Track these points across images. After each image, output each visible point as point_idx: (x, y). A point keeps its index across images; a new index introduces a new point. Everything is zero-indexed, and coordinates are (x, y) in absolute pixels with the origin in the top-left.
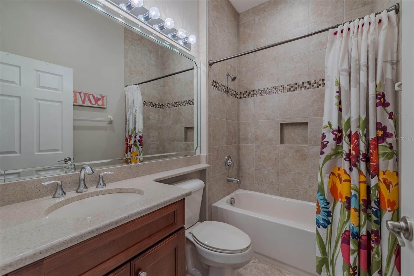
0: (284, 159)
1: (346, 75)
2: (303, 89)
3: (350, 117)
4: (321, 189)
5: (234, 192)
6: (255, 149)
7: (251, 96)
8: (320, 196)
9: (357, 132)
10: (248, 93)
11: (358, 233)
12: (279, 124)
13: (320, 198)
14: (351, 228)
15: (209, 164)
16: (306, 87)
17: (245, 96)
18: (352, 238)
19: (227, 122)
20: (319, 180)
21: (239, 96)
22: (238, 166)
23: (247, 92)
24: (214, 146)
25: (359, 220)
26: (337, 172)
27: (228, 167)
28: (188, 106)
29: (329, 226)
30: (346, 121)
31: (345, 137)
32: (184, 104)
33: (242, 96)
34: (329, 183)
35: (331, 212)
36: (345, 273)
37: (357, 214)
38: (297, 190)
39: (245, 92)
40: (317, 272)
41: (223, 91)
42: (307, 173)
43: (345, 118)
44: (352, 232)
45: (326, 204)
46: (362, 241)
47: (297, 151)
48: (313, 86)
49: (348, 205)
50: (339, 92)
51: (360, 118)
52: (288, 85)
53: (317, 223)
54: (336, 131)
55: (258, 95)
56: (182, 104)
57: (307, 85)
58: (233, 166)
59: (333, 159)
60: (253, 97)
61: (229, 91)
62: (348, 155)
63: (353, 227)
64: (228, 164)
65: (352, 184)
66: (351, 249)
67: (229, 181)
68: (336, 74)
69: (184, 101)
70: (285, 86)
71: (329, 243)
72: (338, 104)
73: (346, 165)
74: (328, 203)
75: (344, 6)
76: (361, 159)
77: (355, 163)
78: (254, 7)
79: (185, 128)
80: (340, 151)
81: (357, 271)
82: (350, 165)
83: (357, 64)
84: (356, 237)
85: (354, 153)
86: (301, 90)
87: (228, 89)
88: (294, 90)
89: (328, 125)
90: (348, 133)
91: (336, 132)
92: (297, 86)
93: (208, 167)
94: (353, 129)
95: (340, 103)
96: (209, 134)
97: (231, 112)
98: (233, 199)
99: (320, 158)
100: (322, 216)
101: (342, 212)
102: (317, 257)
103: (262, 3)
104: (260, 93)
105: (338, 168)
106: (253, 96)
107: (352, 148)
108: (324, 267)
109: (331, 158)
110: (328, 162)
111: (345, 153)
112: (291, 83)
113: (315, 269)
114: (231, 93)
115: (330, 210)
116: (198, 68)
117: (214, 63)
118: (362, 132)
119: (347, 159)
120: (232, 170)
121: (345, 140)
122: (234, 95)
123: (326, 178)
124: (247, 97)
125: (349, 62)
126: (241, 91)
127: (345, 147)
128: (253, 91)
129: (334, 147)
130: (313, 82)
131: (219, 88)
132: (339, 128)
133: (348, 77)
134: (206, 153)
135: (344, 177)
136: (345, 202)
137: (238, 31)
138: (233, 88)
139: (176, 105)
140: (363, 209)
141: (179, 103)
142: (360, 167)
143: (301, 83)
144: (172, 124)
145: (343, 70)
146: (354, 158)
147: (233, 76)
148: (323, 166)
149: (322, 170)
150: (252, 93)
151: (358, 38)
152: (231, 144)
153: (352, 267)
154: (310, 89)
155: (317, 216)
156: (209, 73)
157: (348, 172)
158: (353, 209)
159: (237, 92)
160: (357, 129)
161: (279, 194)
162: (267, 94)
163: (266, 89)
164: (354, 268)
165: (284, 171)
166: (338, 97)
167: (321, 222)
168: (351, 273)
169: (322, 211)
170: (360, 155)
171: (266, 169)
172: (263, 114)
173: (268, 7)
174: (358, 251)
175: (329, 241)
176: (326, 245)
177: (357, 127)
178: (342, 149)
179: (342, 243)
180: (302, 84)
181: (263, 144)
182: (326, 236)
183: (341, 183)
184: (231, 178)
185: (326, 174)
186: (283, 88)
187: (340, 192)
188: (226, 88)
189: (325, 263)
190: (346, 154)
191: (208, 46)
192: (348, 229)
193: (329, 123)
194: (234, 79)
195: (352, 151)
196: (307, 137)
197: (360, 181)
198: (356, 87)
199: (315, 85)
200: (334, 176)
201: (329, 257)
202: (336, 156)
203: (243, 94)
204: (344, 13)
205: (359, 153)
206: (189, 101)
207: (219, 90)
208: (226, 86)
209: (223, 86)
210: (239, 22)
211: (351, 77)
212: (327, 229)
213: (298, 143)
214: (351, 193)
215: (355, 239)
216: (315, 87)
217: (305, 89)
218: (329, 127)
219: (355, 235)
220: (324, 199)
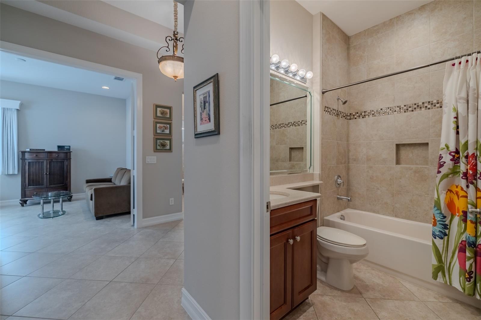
0: (401, 180)
1: (464, 103)
2: (423, 109)
3: (468, 140)
4: (437, 205)
5: (344, 210)
6: (367, 169)
7: (363, 117)
8: (436, 210)
9: (474, 154)
10: (359, 114)
11: (475, 243)
12: (395, 145)
13: (436, 212)
14: (467, 238)
15: (322, 181)
16: (426, 107)
17: (356, 117)
18: (468, 247)
19: (338, 143)
20: (436, 196)
21: (349, 118)
22: (347, 186)
23: (357, 113)
24: (326, 165)
25: (476, 232)
26: (454, 189)
27: (337, 185)
28: (293, 127)
29: (446, 238)
30: (463, 144)
31: (462, 158)
32: (289, 126)
33: (352, 117)
34: (446, 198)
35: (448, 226)
36: (461, 278)
37: (474, 225)
38: (415, 211)
39: (355, 113)
40: (432, 278)
41: (334, 115)
42: (428, 194)
43: (462, 141)
44: (468, 241)
45: (443, 218)
46: (478, 249)
47: (416, 172)
48: (435, 106)
49: (465, 218)
50: (456, 118)
51: (478, 142)
52: (405, 106)
53: (433, 235)
54: (454, 152)
55: (371, 116)
56: (287, 126)
57: (429, 104)
58: (343, 185)
59: (450, 177)
60: (364, 119)
61: (339, 114)
62: (465, 174)
63: (469, 237)
64: (339, 183)
65: (469, 200)
66: (466, 256)
67: (338, 199)
68: (453, 102)
69: (289, 123)
70: (403, 106)
71: (445, 253)
72: (456, 128)
73: (463, 183)
74: (445, 217)
75: (474, 22)
76: (479, 178)
77: (472, 181)
78: (367, 30)
79: (290, 148)
80: (458, 170)
81: (473, 275)
82: (468, 183)
83: (475, 93)
84: (472, 246)
85: (471, 172)
86: (421, 110)
87: (339, 112)
88: (412, 111)
89: (445, 147)
90: (465, 154)
91: (453, 154)
92: (416, 106)
93: (320, 183)
94: (471, 151)
95: (458, 127)
96: (322, 154)
97: (341, 133)
98: (343, 216)
99: (437, 177)
100: (438, 228)
101: (459, 225)
102: (433, 265)
103: (375, 25)
104: (373, 114)
105: (456, 186)
106: (365, 117)
107: (469, 168)
108: (440, 274)
109: (448, 176)
110: (445, 180)
111: (462, 172)
112: (410, 103)
113: (431, 275)
114: (341, 115)
115: (446, 223)
116: (312, 97)
117: (327, 91)
118: (479, 154)
119: (464, 177)
120: (342, 189)
121: (463, 160)
122: (344, 117)
123: (443, 194)
124: (358, 118)
125: (467, 90)
126: (351, 113)
127: (463, 167)
128: (365, 112)
129: (451, 167)
130: (435, 101)
131: (330, 112)
132: (457, 149)
133: (466, 105)
134: (319, 171)
135: (462, 193)
136: (462, 216)
137: (348, 54)
138: (342, 111)
139: (280, 127)
140: (480, 222)
141: (284, 125)
142: (477, 185)
143: (420, 104)
144: (276, 144)
145: (460, 98)
146: (471, 176)
147: (344, 100)
148: (439, 183)
149: (439, 187)
150: (363, 114)
151: (476, 70)
152: (341, 164)
153: (468, 272)
154: (432, 110)
155: (433, 229)
156: (322, 101)
157: (465, 189)
158: (470, 222)
159: (347, 114)
160: (474, 151)
161: (394, 215)
162: (381, 115)
163: (380, 110)
164: (470, 272)
165: (400, 192)
166: (455, 122)
167: (437, 234)
168: (467, 277)
169: (438, 224)
170: (478, 174)
171: (379, 189)
172: (376, 135)
173: (383, 29)
174: (474, 258)
175: (445, 251)
176: (442, 254)
177: (474, 149)
178: (460, 169)
179: (459, 252)
180: (422, 104)
181: (376, 165)
182: (442, 246)
183: (458, 199)
184: (340, 196)
185: (443, 191)
186: (400, 108)
187: (458, 208)
188: (337, 112)
189: (441, 270)
190: (464, 173)
191: (321, 77)
192: (464, 239)
193: (447, 145)
194: (345, 103)
195: (469, 170)
196: (428, 158)
197: (477, 196)
198: (474, 113)
199: (438, 105)
200: (452, 193)
201: (445, 265)
202: (453, 176)
203: (354, 115)
204: (473, 30)
205: (477, 172)
206: (295, 122)
207: (330, 114)
208: (337, 109)
209: (334, 110)
210: (349, 45)
211: (469, 105)
212: (443, 240)
213: (417, 164)
214: (467, 207)
215: (471, 247)
216: (438, 107)
217: (425, 110)
218: (446, 149)
219: (470, 243)
220: (441, 213)
